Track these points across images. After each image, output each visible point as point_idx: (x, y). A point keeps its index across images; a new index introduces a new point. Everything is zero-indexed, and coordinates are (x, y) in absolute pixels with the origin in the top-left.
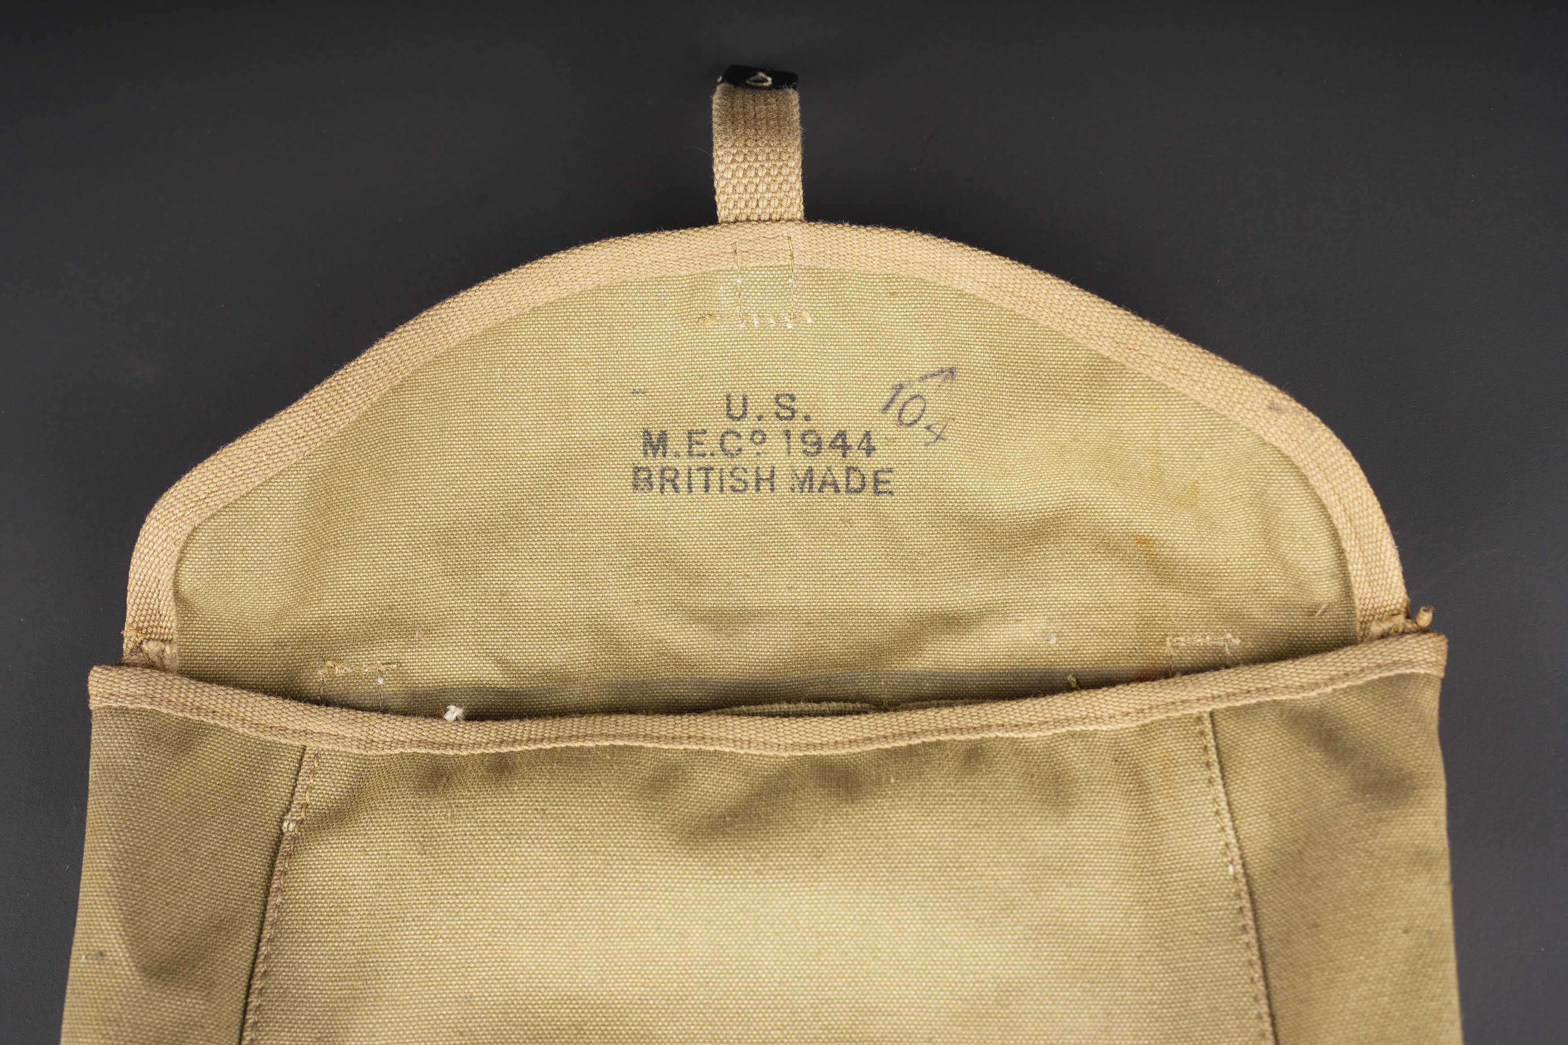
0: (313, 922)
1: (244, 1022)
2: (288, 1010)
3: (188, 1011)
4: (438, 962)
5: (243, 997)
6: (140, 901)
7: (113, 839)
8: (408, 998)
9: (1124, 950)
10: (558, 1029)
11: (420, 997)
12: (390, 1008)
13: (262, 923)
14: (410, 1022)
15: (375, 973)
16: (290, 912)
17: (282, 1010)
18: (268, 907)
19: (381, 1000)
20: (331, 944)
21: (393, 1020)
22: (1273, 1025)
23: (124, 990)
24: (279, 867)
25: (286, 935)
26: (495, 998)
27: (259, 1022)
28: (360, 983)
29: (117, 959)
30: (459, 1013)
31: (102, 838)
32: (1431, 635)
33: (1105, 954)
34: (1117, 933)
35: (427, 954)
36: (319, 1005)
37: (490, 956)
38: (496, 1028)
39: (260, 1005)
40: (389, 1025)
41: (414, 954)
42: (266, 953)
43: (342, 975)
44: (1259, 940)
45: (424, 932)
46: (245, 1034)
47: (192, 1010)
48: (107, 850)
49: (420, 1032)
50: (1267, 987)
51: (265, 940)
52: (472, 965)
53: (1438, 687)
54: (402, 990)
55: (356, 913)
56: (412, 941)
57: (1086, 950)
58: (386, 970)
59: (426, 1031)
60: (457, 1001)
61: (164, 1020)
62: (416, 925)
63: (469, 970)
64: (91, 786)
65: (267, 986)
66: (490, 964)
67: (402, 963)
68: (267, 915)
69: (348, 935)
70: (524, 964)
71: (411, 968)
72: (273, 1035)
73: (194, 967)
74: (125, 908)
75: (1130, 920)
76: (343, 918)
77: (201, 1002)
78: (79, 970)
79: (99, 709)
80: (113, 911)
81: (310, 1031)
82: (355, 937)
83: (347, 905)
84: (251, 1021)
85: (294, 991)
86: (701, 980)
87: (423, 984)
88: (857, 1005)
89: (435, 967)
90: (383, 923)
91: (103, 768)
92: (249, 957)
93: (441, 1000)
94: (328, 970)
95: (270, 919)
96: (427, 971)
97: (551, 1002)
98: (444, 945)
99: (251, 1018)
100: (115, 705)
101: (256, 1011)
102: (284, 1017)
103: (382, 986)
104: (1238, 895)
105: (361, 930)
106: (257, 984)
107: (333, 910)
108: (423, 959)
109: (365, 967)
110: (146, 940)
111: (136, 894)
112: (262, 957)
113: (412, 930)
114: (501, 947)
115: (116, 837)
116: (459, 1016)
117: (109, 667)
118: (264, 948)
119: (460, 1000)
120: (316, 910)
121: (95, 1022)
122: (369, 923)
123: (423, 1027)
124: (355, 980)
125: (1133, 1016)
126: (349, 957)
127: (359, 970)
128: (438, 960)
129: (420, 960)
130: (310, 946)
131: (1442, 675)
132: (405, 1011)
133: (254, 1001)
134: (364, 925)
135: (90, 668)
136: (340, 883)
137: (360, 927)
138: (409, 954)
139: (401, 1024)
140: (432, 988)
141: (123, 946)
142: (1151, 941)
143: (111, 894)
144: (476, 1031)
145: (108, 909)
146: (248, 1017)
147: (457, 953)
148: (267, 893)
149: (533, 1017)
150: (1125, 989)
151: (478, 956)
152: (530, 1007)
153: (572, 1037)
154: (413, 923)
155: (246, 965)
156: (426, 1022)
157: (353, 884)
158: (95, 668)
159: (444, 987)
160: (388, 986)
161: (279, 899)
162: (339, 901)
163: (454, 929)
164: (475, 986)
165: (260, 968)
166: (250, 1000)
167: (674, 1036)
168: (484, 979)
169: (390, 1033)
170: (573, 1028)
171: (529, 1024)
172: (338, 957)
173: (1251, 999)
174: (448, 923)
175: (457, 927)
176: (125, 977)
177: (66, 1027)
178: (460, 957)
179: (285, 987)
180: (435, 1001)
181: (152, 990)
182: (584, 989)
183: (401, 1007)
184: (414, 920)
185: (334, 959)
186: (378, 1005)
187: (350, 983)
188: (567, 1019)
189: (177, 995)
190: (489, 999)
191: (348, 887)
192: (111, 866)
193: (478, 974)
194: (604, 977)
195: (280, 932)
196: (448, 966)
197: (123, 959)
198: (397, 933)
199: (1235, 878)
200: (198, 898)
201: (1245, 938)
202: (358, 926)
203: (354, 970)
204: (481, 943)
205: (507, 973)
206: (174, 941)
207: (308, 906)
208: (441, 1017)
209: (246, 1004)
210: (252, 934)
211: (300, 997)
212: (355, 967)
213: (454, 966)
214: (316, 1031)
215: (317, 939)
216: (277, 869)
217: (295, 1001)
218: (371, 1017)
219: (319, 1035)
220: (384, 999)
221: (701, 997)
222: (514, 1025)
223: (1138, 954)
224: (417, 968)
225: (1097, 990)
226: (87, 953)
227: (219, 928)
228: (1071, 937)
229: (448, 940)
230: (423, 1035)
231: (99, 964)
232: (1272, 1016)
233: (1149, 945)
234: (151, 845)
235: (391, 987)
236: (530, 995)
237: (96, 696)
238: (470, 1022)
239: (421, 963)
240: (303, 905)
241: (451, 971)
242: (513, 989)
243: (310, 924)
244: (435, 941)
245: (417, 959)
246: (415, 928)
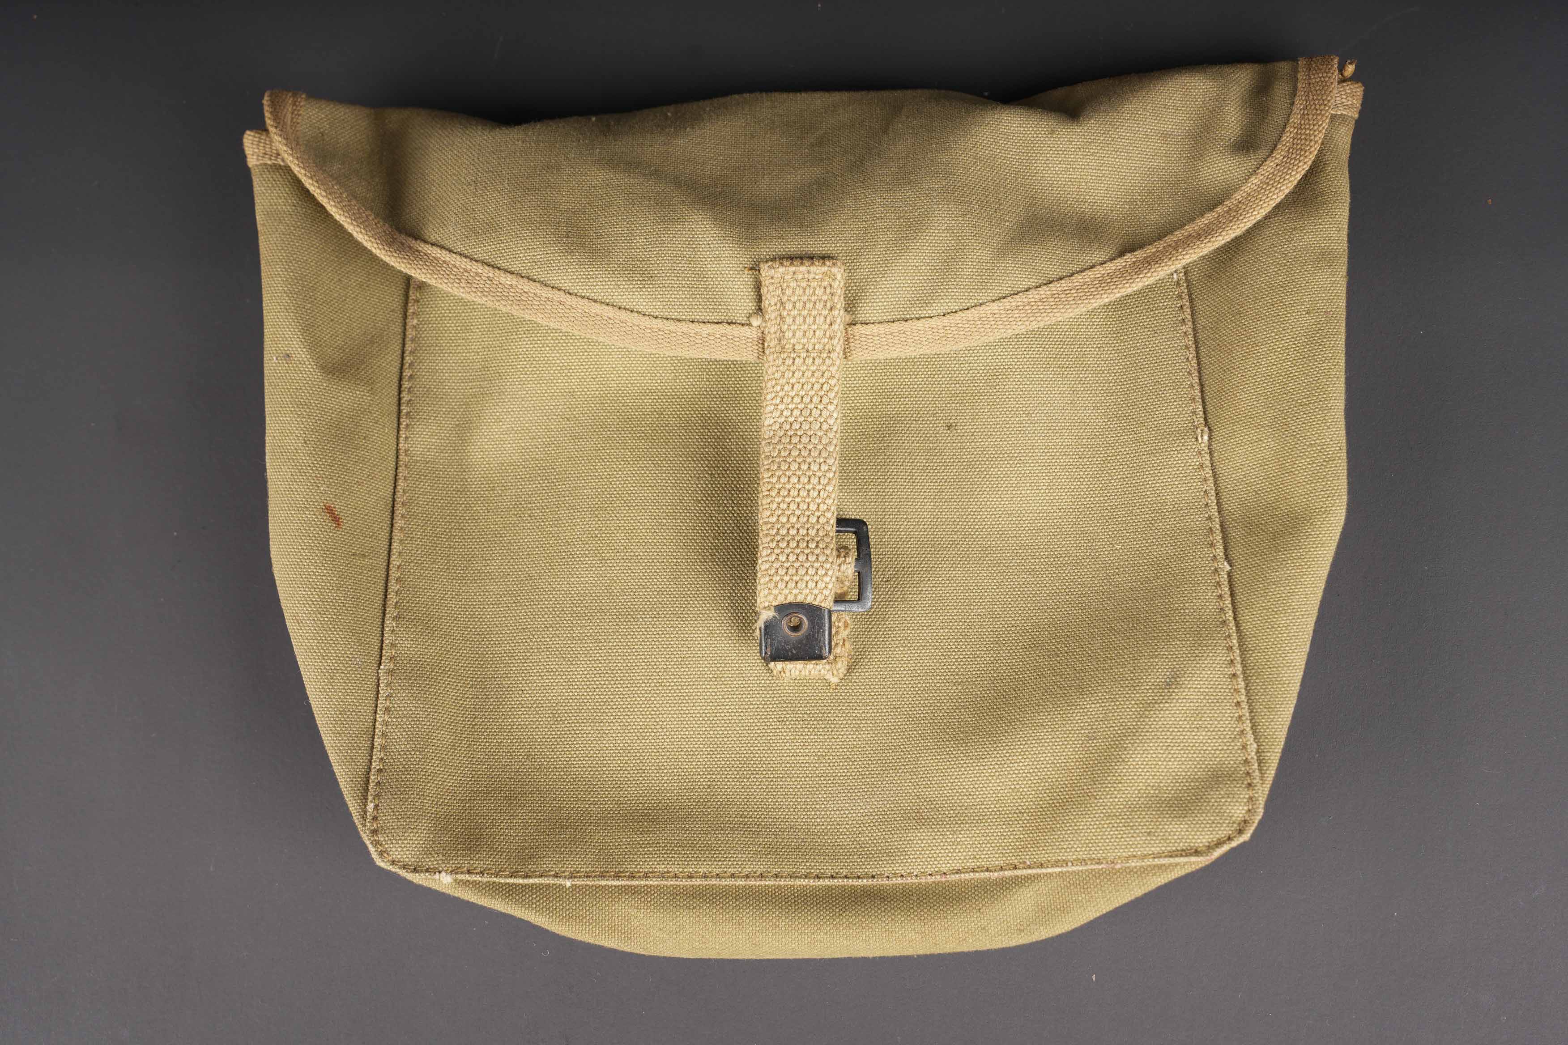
0: (444, 338)
1: (399, 411)
2: (432, 404)
3: (359, 401)
4: (547, 365)
5: (396, 394)
6: (312, 317)
7: (285, 268)
8: (525, 392)
9: (1088, 343)
10: (644, 414)
11: (534, 392)
12: (511, 400)
13: (404, 339)
14: (528, 411)
15: (497, 375)
16: (425, 330)
17: (428, 404)
18: (407, 327)
19: (504, 395)
20: (460, 355)
21: (514, 409)
22: (1202, 391)
23: (310, 382)
24: (412, 296)
25: (424, 348)
26: (593, 393)
27: (411, 412)
28: (486, 382)
29: (301, 359)
30: (565, 404)
31: (276, 268)
32: (1350, 83)
33: (1072, 347)
34: (1082, 330)
35: (537, 359)
36: (456, 400)
37: (587, 360)
38: (595, 415)
39: (410, 400)
40: (512, 413)
41: (527, 359)
42: (409, 361)
43: (471, 377)
44: (1194, 330)
45: (534, 342)
46: (401, 420)
47: (361, 400)
48: (281, 277)
49: (536, 418)
50: (1199, 364)
51: (408, 352)
52: (573, 367)
53: (1352, 125)
54: (520, 386)
55: (478, 330)
56: (525, 350)
57: (1057, 343)
58: (506, 372)
59: (541, 418)
60: (563, 395)
61: (342, 406)
62: (527, 337)
63: (571, 371)
64: (260, 228)
65: (414, 386)
66: (587, 367)
67: (519, 366)
68: (407, 333)
69: (473, 347)
70: (614, 366)
71: (526, 369)
72: (423, 421)
73: (358, 369)
74: (301, 322)
75: (1093, 320)
76: (468, 334)
77: (367, 394)
78: (272, 368)
79: (257, 165)
80: (293, 324)
81: (450, 419)
82: (479, 348)
83: (470, 324)
84: (405, 411)
85: (435, 390)
86: (754, 375)
87: (536, 382)
88: (877, 391)
89: (544, 369)
90: (501, 337)
91: (268, 214)
92: (397, 364)
93: (551, 394)
94: (460, 374)
95: (410, 336)
96: (538, 372)
97: (636, 395)
98: (550, 352)
99: (405, 409)
100: (269, 162)
101: (408, 404)
102: (430, 409)
103: (504, 384)
104: (1180, 297)
105: (483, 343)
106: (406, 385)
107: (459, 328)
108: (534, 362)
109: (488, 370)
110: (320, 346)
111: (308, 311)
112: (408, 365)
113: (524, 341)
114: (595, 353)
115: (287, 267)
116: (565, 407)
117: (260, 132)
118: (408, 358)
119: (565, 394)
120: (446, 328)
121: (291, 406)
122: (489, 337)
123: (538, 415)
124: (482, 381)
125: (1093, 392)
126: (475, 364)
127: (484, 373)
128: (546, 363)
129: (532, 364)
130: (444, 356)
131: (1357, 116)
132: (523, 403)
133: (405, 397)
134: (484, 340)
135: (243, 133)
136: (463, 308)
137: (483, 341)
138: (523, 359)
139: (521, 413)
140: (543, 385)
141: (304, 350)
142: (1110, 336)
143: (290, 311)
144: (579, 417)
145: (288, 322)
146: (402, 408)
147: (561, 358)
148: (405, 317)
149: (623, 406)
150: (1087, 372)
151: (577, 360)
152: (620, 398)
153: (655, 419)
154: (525, 336)
155: (396, 370)
156: (540, 411)
157: (473, 308)
158: (248, 132)
159: (552, 385)
160: (508, 384)
161: (415, 321)
162: (463, 321)
163: (557, 339)
164: (576, 384)
165: (407, 373)
166: (402, 396)
167: (734, 418)
168: (583, 378)
169: (513, 420)
170: (655, 413)
171: (621, 411)
172: (466, 364)
173: (1186, 374)
174: (552, 335)
175: (559, 338)
176: (309, 373)
177: (268, 409)
178: (563, 361)
179: (428, 386)
180: (546, 395)
181: (331, 384)
182: (662, 384)
183: (520, 400)
184: (525, 333)
185: (464, 366)
186: (502, 398)
187: (478, 383)
188: (650, 407)
189: (349, 388)
190: (588, 393)
191: (469, 311)
192: (286, 289)
193: (578, 374)
194: (677, 374)
195: (419, 346)
196: (554, 368)
197: (305, 359)
198: (512, 344)
199: (1178, 284)
200: (353, 318)
201: (1184, 328)
202: (480, 340)
203: (480, 373)
204: (579, 351)
205: (601, 373)
206: (340, 349)
207: (439, 325)
208: (552, 407)
209: (400, 399)
210: (397, 348)
211: (439, 394)
212: (480, 371)
213: (559, 368)
214: (455, 420)
215: (448, 351)
216: (411, 298)
217: (437, 398)
218: (497, 407)
219: (457, 423)
220: (506, 393)
221: (754, 388)
222: (609, 412)
223: (1099, 346)
224: (530, 369)
225: (1066, 373)
226: (277, 355)
227: (372, 342)
228: (1046, 333)
229: (553, 348)
230: (539, 421)
231: (287, 363)
232: (1202, 385)
233: (1108, 339)
234: (314, 275)
235: (510, 385)
236: (620, 390)
237: (253, 155)
238: (574, 410)
239: (533, 366)
240: (435, 325)
241: (556, 372)
242: (606, 386)
243: (442, 340)
244: (543, 349)
245: (530, 363)
246: (527, 339)
